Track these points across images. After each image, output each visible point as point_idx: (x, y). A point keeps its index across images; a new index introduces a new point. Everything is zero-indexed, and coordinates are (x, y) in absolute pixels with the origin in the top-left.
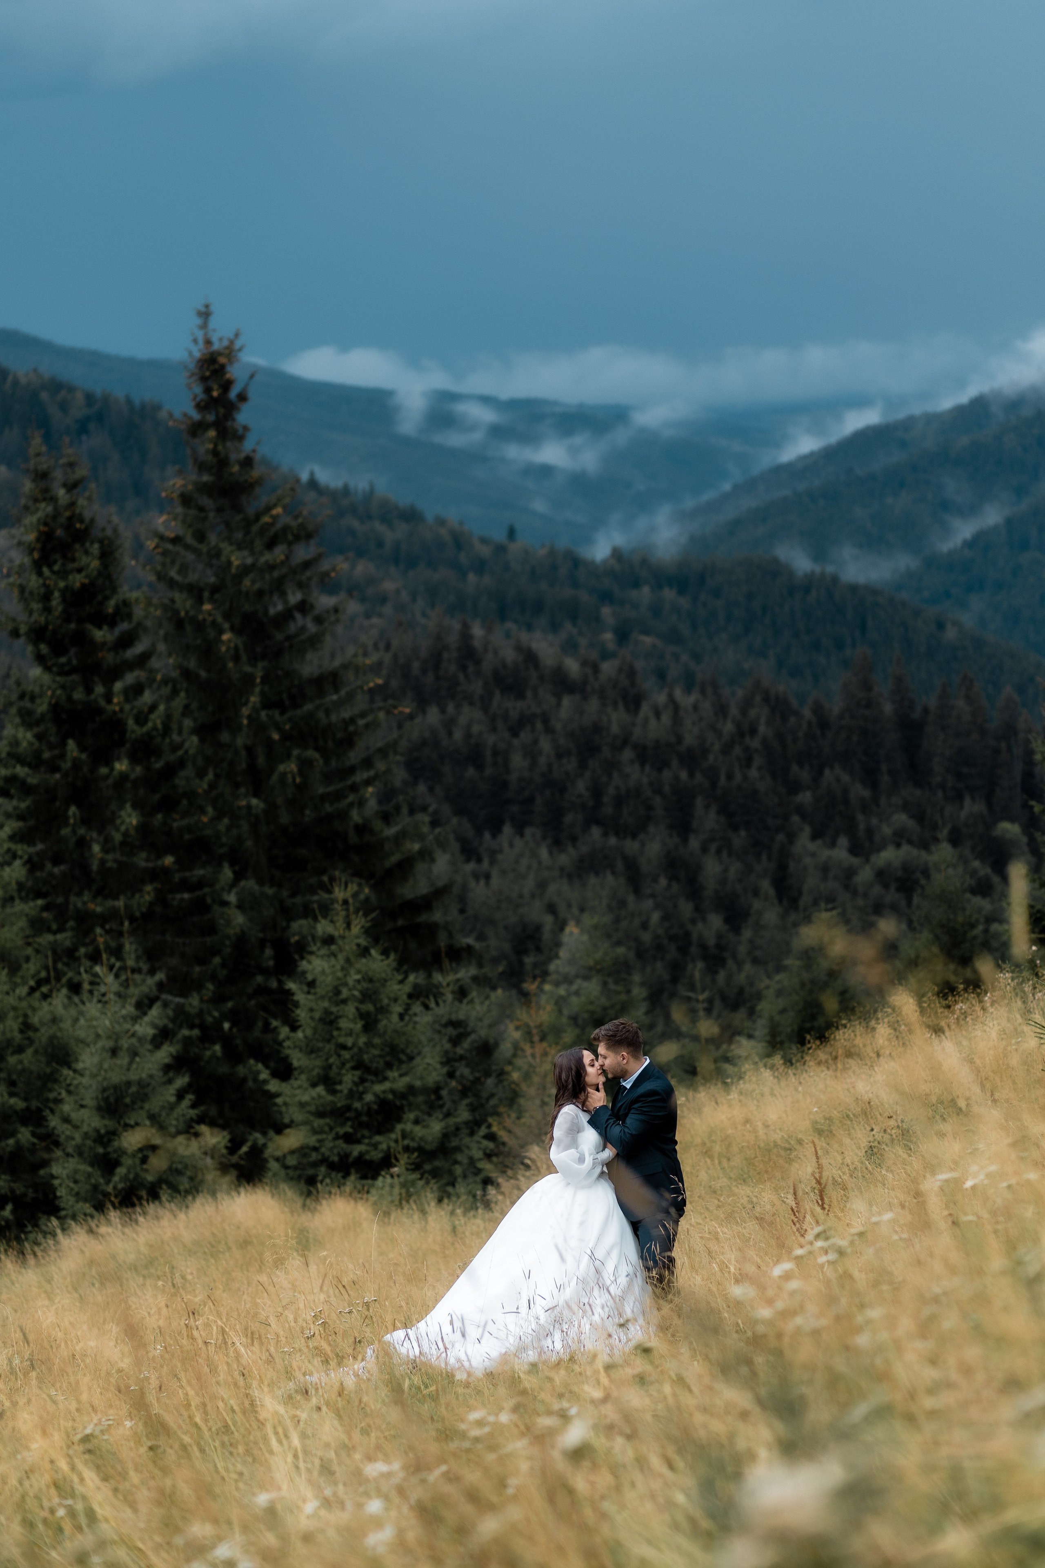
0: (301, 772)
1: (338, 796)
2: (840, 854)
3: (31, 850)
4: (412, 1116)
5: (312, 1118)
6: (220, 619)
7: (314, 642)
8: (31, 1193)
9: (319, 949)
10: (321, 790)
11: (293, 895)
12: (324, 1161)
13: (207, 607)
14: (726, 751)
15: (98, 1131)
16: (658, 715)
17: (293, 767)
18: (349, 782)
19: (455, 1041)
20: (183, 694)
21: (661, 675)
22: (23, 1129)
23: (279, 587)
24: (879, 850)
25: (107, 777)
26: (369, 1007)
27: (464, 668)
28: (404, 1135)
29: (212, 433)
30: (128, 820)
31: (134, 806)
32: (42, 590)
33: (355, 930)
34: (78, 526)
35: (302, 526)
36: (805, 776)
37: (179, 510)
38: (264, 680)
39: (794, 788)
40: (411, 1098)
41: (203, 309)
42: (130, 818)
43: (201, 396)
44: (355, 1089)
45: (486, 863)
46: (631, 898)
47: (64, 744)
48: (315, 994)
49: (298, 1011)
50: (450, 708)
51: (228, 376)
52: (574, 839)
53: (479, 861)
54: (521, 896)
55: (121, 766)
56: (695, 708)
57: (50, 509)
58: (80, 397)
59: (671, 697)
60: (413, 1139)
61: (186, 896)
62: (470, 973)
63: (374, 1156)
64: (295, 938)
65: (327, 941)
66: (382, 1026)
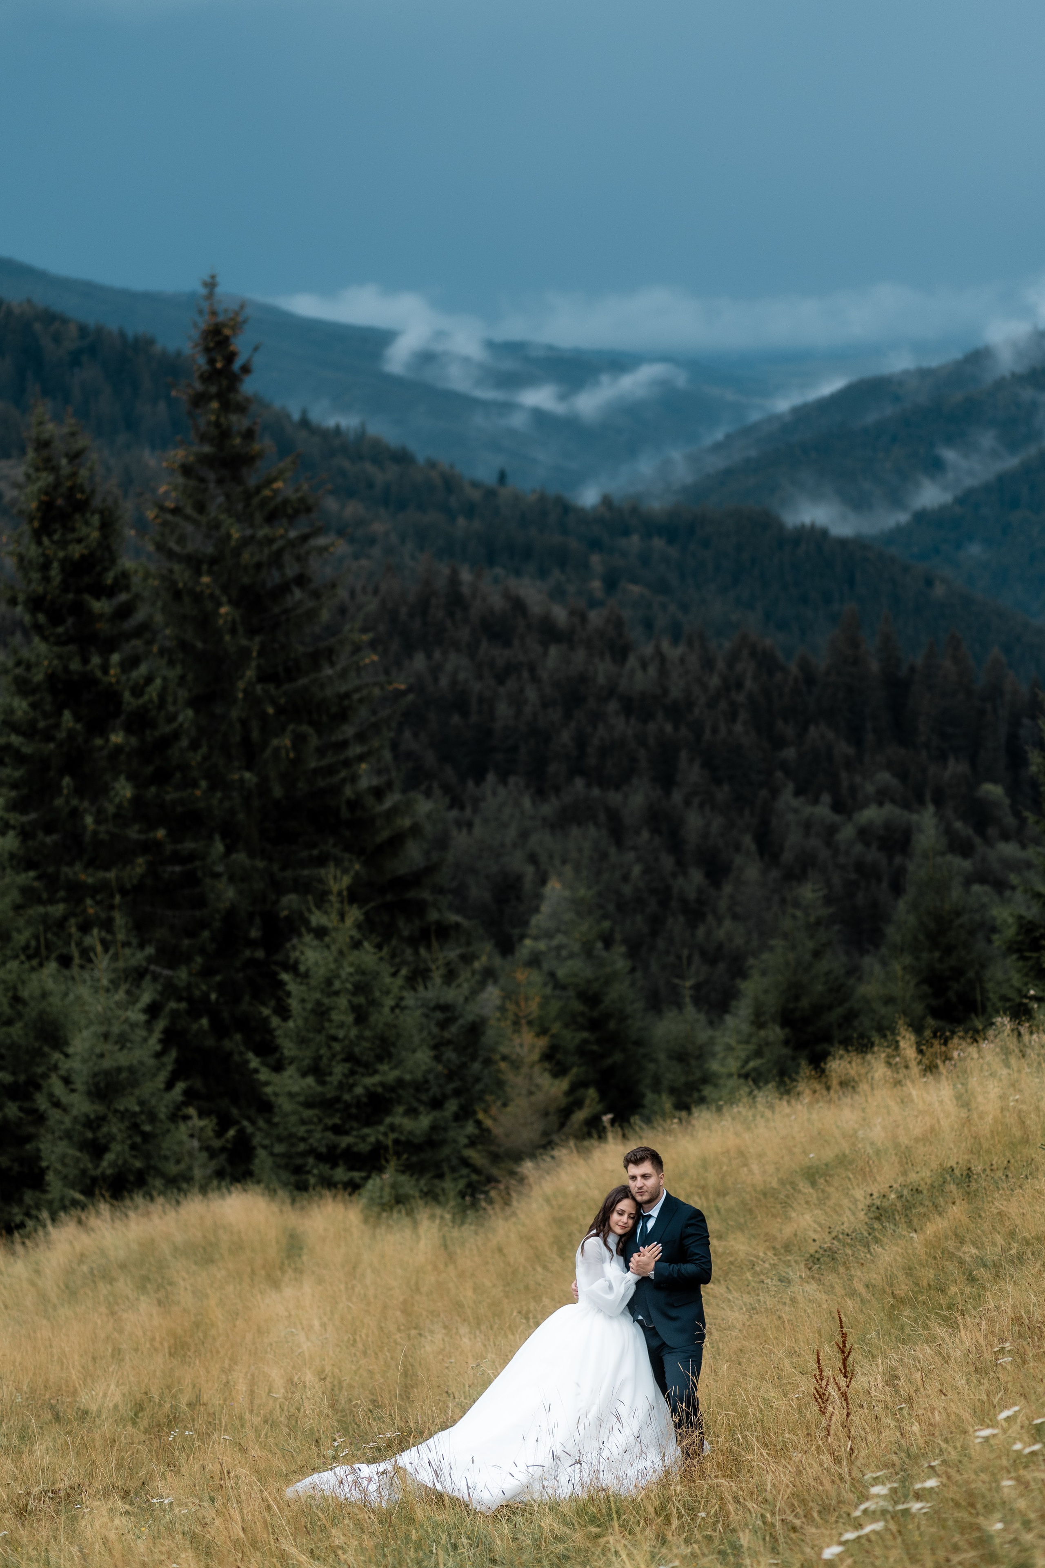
0: (295, 747)
1: (331, 770)
2: (823, 811)
3: (25, 819)
4: (400, 1109)
5: (301, 1109)
6: (218, 592)
7: (312, 614)
8: (16, 1167)
9: (312, 940)
10: (313, 764)
11: (283, 869)
12: (312, 1151)
13: (206, 579)
14: (712, 704)
15: (87, 1116)
16: (644, 666)
17: (287, 742)
18: (342, 757)
19: (443, 1025)
20: (179, 665)
21: (648, 624)
22: (10, 1104)
23: (277, 559)
24: (862, 808)
25: (101, 748)
26: (361, 1000)
27: (451, 614)
28: (392, 1128)
29: (215, 405)
30: (122, 792)
31: (129, 778)
32: (41, 560)
33: (349, 922)
34: (79, 496)
35: (302, 500)
36: (789, 731)
37: (180, 479)
38: (261, 654)
39: (779, 743)
40: (400, 1091)
41: (208, 280)
42: (124, 790)
43: (205, 367)
44: (344, 1081)
45: (468, 812)
46: (613, 850)
47: (60, 715)
48: (308, 984)
49: (290, 1001)
50: (437, 655)
51: (232, 348)
52: (557, 789)
53: (462, 808)
54: (503, 845)
55: (117, 738)
56: (682, 660)
57: (51, 479)
58: (73, 330)
59: (658, 649)
60: (401, 1133)
61: (178, 869)
62: (458, 951)
63: (364, 1148)
64: (285, 913)
65: (321, 933)
66: (373, 1018)
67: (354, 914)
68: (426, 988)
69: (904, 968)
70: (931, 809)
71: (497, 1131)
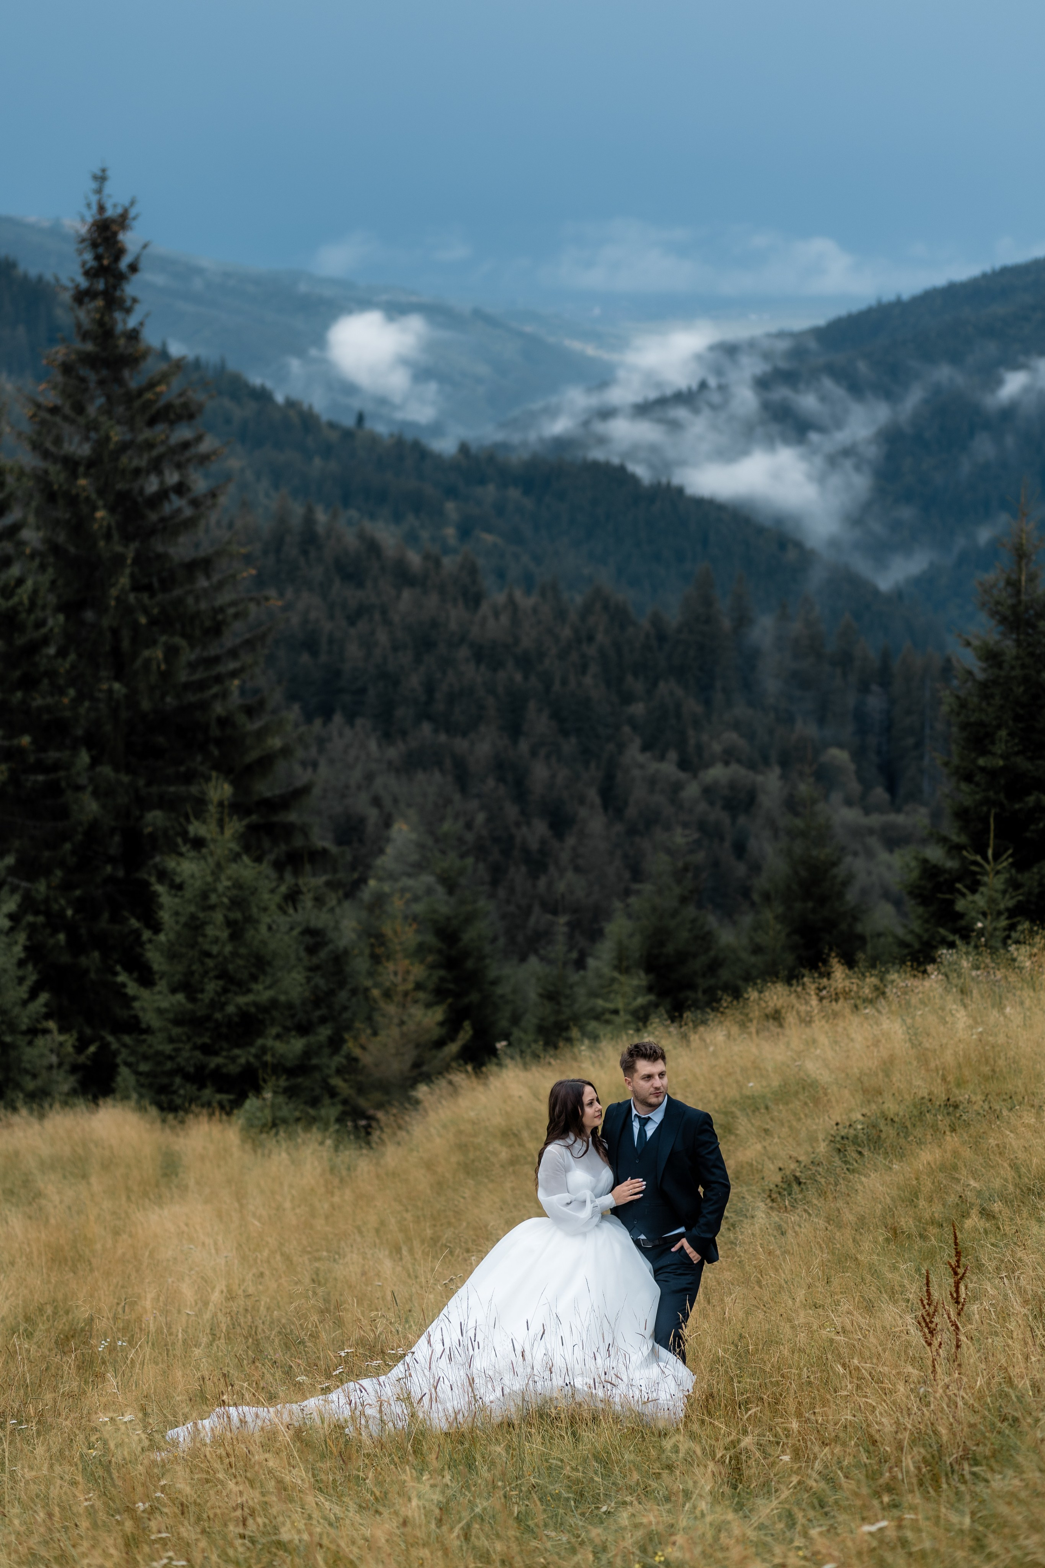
0: (167, 659)
1: (202, 685)
2: (668, 768)
4: (274, 1031)
5: (170, 1026)
6: (94, 496)
7: (190, 524)
9: (188, 851)
10: (184, 678)
11: (149, 784)
12: (179, 1071)
13: (82, 482)
14: (562, 656)
16: (497, 615)
17: (159, 654)
18: (214, 673)
19: (313, 951)
20: (50, 570)
21: (501, 575)
23: (156, 466)
24: (708, 766)
26: (237, 915)
27: (305, 553)
28: (264, 1050)
29: (99, 302)
33: (228, 833)
35: (185, 405)
36: (637, 686)
37: (59, 378)
38: (136, 561)
39: (627, 698)
40: (274, 1012)
41: (99, 173)
43: (91, 263)
44: (216, 999)
45: (314, 751)
46: (457, 797)
48: (182, 897)
49: (161, 914)
50: (289, 594)
51: (120, 245)
52: (404, 733)
54: (347, 787)
56: (535, 610)
59: (510, 598)
60: (273, 1056)
61: (41, 778)
62: (324, 879)
63: (233, 1069)
64: (149, 829)
65: (198, 843)
66: (250, 933)
67: (235, 827)
68: (296, 909)
69: (776, 918)
70: (777, 771)
71: (366, 1059)
